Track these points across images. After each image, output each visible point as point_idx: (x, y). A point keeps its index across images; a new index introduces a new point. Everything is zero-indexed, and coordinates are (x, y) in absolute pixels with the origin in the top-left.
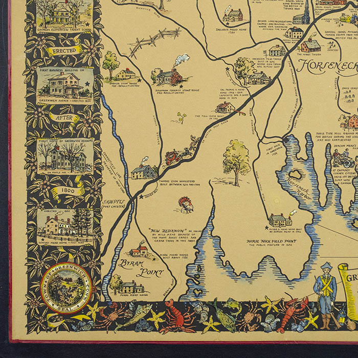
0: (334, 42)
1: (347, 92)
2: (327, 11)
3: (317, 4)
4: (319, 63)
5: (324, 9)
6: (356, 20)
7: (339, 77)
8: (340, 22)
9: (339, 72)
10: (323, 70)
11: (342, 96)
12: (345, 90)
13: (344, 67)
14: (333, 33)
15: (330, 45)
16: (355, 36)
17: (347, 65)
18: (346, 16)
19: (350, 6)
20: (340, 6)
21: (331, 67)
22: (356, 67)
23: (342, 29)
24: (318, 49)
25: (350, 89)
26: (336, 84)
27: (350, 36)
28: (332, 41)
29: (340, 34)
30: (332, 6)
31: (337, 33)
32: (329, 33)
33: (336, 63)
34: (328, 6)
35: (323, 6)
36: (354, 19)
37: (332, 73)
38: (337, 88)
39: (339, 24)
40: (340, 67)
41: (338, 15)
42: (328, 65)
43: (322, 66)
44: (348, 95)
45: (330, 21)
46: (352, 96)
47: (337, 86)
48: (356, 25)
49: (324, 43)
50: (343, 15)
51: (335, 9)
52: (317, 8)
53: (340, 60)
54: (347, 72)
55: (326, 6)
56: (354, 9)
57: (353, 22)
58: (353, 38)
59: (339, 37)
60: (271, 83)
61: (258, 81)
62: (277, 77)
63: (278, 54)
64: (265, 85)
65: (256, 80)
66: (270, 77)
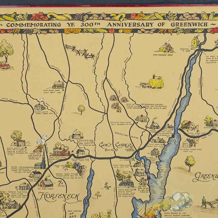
0: (62, 181)
1: (71, 214)
2: (58, 160)
3: (50, 156)
4: (52, 194)
5: (55, 159)
6: (76, 166)
7: (65, 204)
8: (65, 167)
9: (65, 200)
10: (55, 199)
11: (68, 216)
12: (69, 213)
13: (68, 197)
14: (61, 175)
15: (59, 183)
16: (76, 177)
17: (71, 196)
18: (69, 164)
19: (72, 157)
20: (65, 157)
21: (60, 197)
22: (77, 197)
23: (67, 172)
24: (52, 185)
25: (73, 212)
26: (64, 208)
27: (73, 177)
28: (60, 180)
29: (66, 175)
30: (60, 157)
31: (64, 174)
32: (59, 175)
33: (64, 195)
34: (58, 157)
35: (54, 157)
36: (75, 165)
37: (61, 201)
38: (64, 211)
39: (64, 169)
40: (66, 197)
41: (64, 163)
42: (58, 196)
43: (55, 196)
44: (71, 215)
45: (59, 166)
46: (74, 216)
47: (64, 209)
48: (76, 169)
49: (55, 181)
50: (68, 163)
51: (62, 159)
52: (50, 158)
53: (66, 193)
54: (71, 200)
55: (57, 157)
56: (75, 159)
57: (74, 167)
58: (74, 178)
59: (65, 177)
60: (21, 208)
61: (12, 206)
62: (24, 204)
63: (25, 189)
64: (16, 209)
65: (10, 206)
66: (20, 204)
